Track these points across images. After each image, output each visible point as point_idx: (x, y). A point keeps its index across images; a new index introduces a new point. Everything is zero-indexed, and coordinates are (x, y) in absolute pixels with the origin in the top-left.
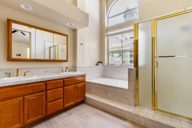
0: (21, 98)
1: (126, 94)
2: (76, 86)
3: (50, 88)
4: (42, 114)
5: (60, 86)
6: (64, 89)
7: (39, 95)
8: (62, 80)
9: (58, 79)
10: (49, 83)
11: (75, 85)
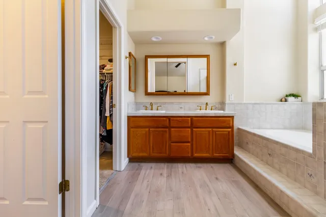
0: (147, 129)
1: (307, 166)
2: (213, 131)
3: (175, 126)
4: (166, 153)
5: (187, 125)
6: (192, 130)
7: (163, 131)
8: (190, 119)
9: (185, 117)
10: (173, 120)
11: (211, 129)
